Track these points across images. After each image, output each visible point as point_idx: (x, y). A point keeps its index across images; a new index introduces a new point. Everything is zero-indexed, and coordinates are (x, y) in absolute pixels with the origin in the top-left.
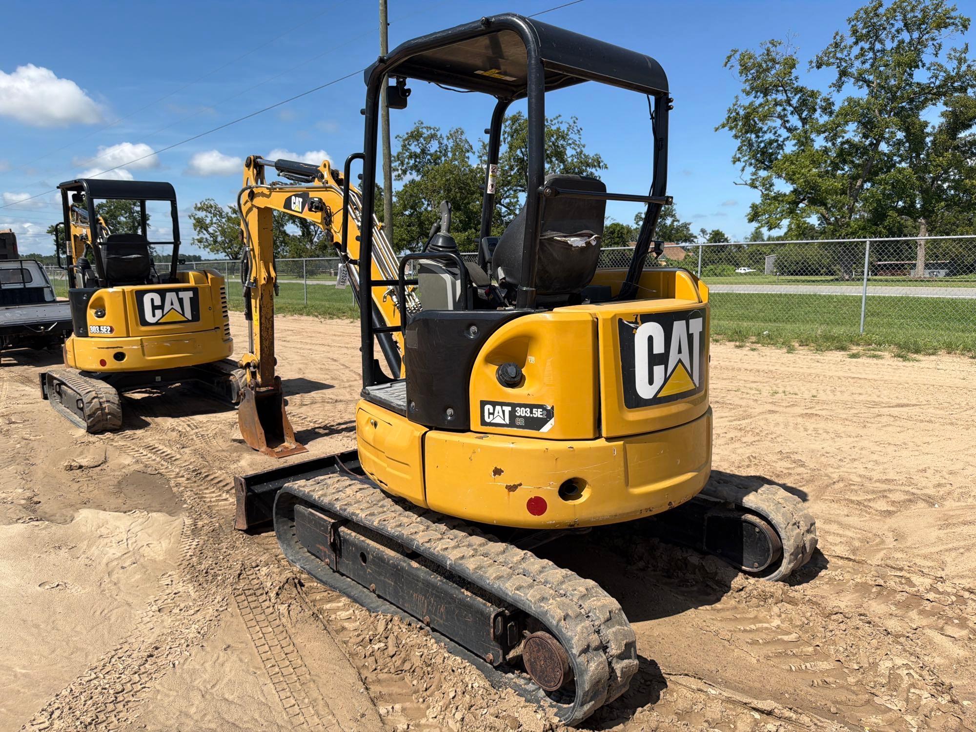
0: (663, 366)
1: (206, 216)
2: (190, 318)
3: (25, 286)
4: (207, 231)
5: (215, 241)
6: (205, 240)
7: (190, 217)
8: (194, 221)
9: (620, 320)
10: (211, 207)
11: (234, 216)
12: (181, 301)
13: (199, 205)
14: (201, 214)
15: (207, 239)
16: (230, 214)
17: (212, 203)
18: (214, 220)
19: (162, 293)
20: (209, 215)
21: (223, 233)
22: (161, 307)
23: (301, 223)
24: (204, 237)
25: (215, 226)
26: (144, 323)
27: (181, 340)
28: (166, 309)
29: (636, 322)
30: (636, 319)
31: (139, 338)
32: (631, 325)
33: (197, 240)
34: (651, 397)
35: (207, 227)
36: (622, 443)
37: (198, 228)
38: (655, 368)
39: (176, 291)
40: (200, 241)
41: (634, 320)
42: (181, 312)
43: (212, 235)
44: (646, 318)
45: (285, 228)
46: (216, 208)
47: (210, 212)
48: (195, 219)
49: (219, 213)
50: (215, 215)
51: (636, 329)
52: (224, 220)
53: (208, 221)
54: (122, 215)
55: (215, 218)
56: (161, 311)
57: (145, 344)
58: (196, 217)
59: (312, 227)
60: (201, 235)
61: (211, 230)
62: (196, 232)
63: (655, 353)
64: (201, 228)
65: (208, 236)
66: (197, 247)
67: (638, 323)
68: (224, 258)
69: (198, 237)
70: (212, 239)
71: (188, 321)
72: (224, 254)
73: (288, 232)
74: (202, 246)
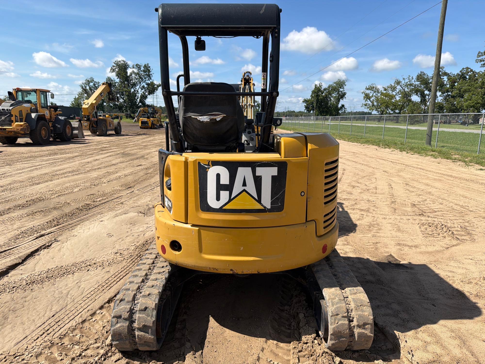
0: (228, 192)
1: (371, 93)
4: (370, 100)
5: (373, 105)
6: (368, 105)
7: (362, 93)
8: (364, 95)
9: (199, 163)
10: (374, 88)
11: (385, 92)
13: (368, 87)
14: (368, 92)
15: (369, 104)
16: (383, 91)
17: (374, 85)
18: (374, 94)
20: (372, 92)
21: (377, 100)
23: (421, 94)
24: (368, 103)
25: (374, 97)
29: (209, 165)
30: (209, 163)
32: (206, 166)
33: (365, 104)
34: (218, 208)
35: (370, 98)
36: (197, 228)
37: (366, 99)
38: (222, 193)
40: (366, 105)
41: (207, 164)
43: (372, 102)
44: (215, 163)
45: (412, 98)
46: (376, 88)
47: (373, 91)
48: (365, 94)
49: (377, 91)
50: (375, 92)
51: (209, 168)
52: (379, 94)
53: (371, 95)
54: (334, 93)
55: (375, 93)
58: (366, 93)
59: (427, 97)
60: (367, 102)
61: (371, 99)
62: (364, 101)
63: (221, 183)
64: (367, 98)
65: (370, 103)
66: (364, 108)
67: (210, 166)
68: (376, 114)
69: (365, 103)
70: (372, 104)
72: (376, 112)
73: (413, 100)
74: (366, 108)
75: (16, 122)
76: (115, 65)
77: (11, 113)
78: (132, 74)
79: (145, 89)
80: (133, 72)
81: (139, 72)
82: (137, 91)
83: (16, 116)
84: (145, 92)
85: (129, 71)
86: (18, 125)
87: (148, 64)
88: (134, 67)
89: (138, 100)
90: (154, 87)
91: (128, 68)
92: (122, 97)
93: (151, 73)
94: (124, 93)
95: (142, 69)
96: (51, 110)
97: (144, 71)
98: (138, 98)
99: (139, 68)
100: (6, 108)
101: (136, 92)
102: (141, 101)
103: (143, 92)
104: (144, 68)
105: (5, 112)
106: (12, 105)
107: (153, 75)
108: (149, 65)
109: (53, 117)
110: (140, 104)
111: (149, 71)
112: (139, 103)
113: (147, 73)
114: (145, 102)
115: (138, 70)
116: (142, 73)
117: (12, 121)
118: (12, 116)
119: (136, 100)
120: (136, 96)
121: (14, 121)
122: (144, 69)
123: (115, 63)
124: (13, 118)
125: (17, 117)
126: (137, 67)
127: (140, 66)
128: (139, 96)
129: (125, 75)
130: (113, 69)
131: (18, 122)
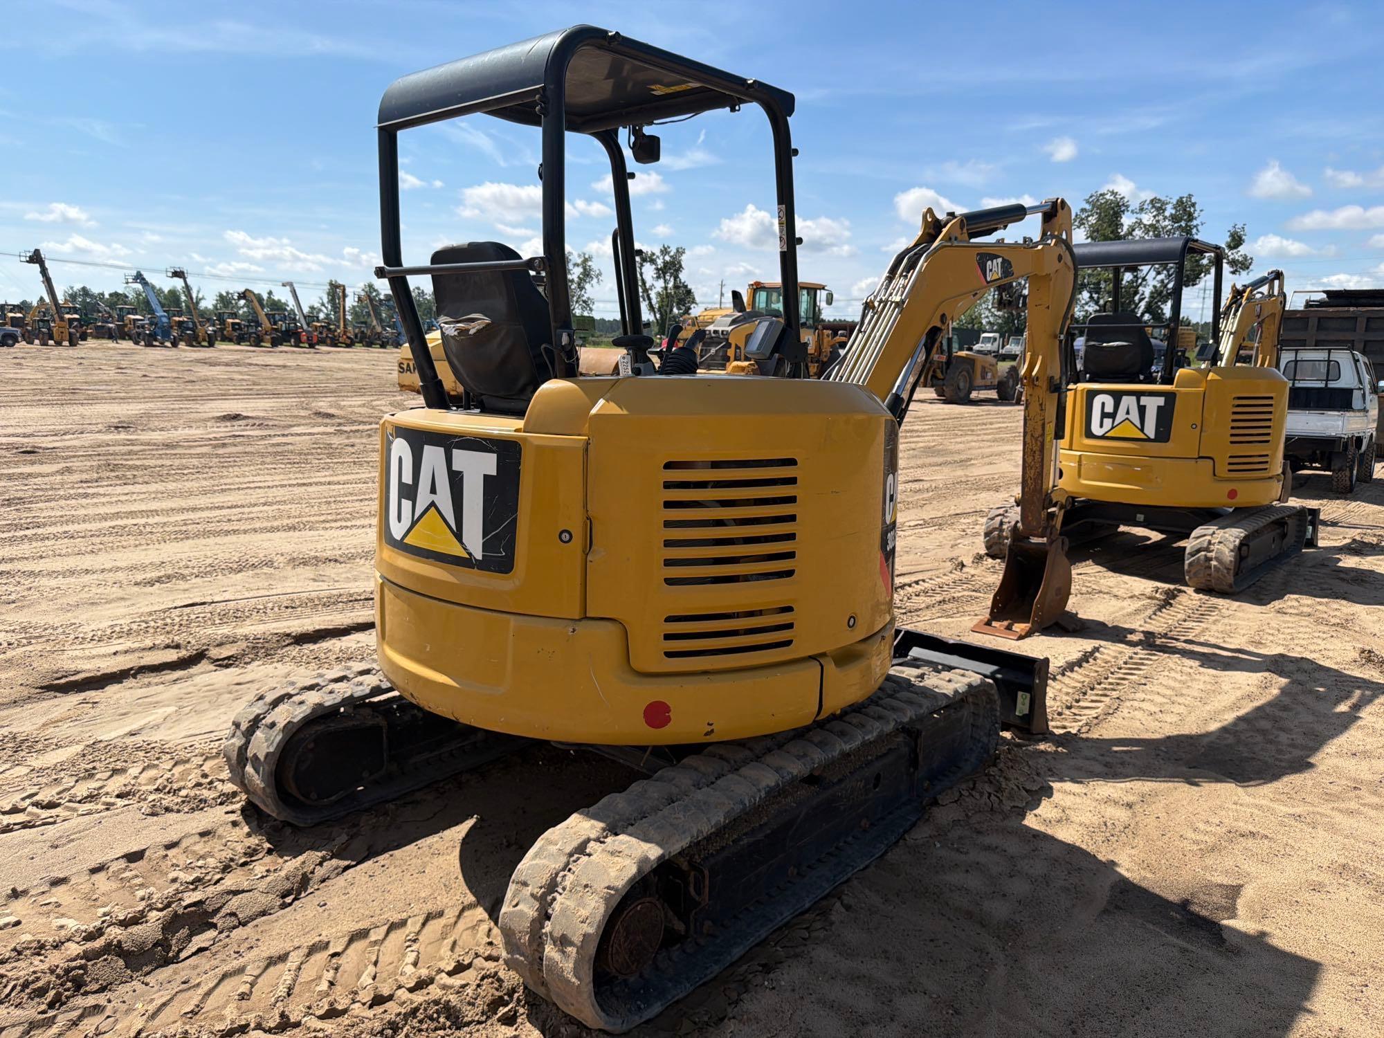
2: (1152, 436)
3: (1326, 384)
12: (1142, 410)
19: (1117, 396)
22: (1113, 416)
26: (1089, 434)
27: (1130, 466)
28: (1119, 418)
30: (393, 430)
31: (1079, 453)
34: (399, 538)
39: (1138, 394)
42: (1139, 426)
56: (1111, 420)
57: (1084, 462)
71: (1149, 440)
75: (736, 359)
76: (1088, 207)
77: (727, 339)
78: (1133, 230)
79: (1168, 271)
80: (1139, 223)
81: (1158, 221)
82: (1144, 279)
83: (737, 347)
84: (1166, 281)
85: (1127, 220)
86: (738, 367)
87: (1190, 196)
88: (1145, 207)
89: (1143, 305)
90: (1199, 266)
91: (1123, 211)
92: (1095, 296)
93: (1195, 223)
94: (1103, 285)
95: (1169, 211)
96: (823, 334)
97: (1174, 218)
98: (1141, 300)
99: (1158, 209)
100: (720, 329)
101: (1140, 281)
102: (1148, 309)
103: (1162, 281)
104: (1175, 208)
105: (718, 337)
106: (733, 322)
107: (1199, 228)
108: (1193, 200)
109: (827, 349)
110: (1147, 317)
111: (1191, 217)
112: (1143, 314)
113: (1183, 224)
114: (1162, 310)
115: (1154, 217)
116: (1167, 223)
117: (728, 359)
118: (729, 345)
119: (1137, 305)
120: (1136, 293)
121: (732, 358)
122: (1173, 212)
123: (1088, 202)
124: (731, 352)
125: (739, 348)
126: (1153, 207)
127: (1164, 203)
128: (1147, 294)
129: (1112, 232)
130: (1082, 219)
131: (739, 360)
